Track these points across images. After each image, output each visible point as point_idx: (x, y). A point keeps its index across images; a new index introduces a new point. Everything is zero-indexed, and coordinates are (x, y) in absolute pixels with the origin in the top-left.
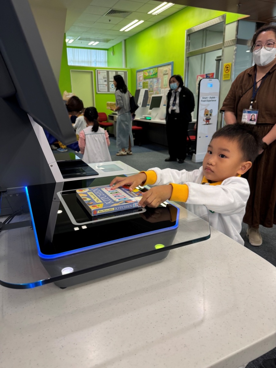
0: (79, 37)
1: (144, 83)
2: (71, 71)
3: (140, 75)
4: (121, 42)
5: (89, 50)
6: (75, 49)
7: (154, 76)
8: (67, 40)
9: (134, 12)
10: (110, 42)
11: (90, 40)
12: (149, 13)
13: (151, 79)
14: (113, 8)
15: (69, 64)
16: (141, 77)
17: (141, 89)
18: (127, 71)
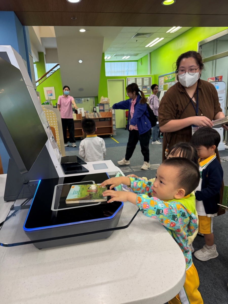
0: (115, 54)
1: (164, 86)
2: (108, 80)
3: (161, 80)
4: (147, 55)
5: (122, 62)
6: (113, 63)
7: (172, 80)
8: (105, 58)
9: (155, 33)
10: (139, 55)
11: (123, 55)
12: (168, 32)
13: (170, 83)
14: (139, 32)
15: (107, 75)
16: (162, 81)
17: (162, 90)
18: (152, 77)
